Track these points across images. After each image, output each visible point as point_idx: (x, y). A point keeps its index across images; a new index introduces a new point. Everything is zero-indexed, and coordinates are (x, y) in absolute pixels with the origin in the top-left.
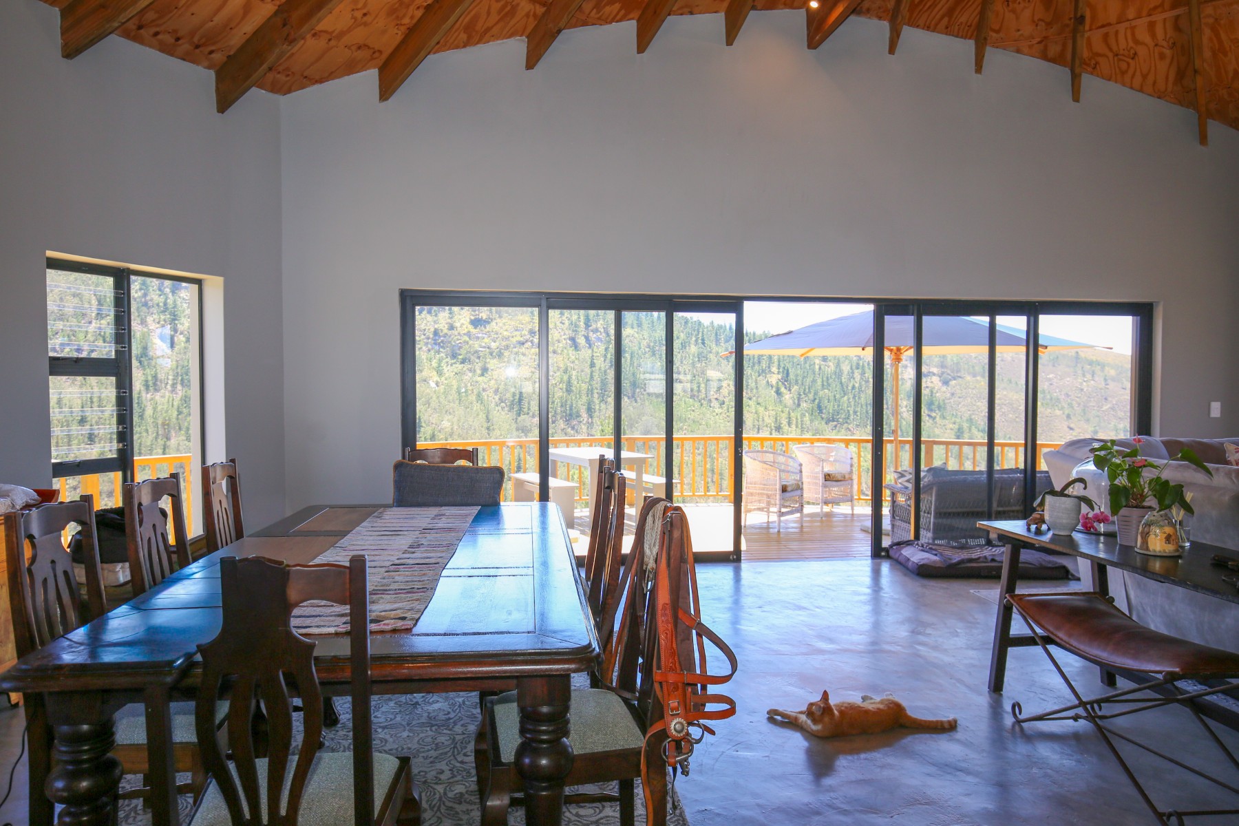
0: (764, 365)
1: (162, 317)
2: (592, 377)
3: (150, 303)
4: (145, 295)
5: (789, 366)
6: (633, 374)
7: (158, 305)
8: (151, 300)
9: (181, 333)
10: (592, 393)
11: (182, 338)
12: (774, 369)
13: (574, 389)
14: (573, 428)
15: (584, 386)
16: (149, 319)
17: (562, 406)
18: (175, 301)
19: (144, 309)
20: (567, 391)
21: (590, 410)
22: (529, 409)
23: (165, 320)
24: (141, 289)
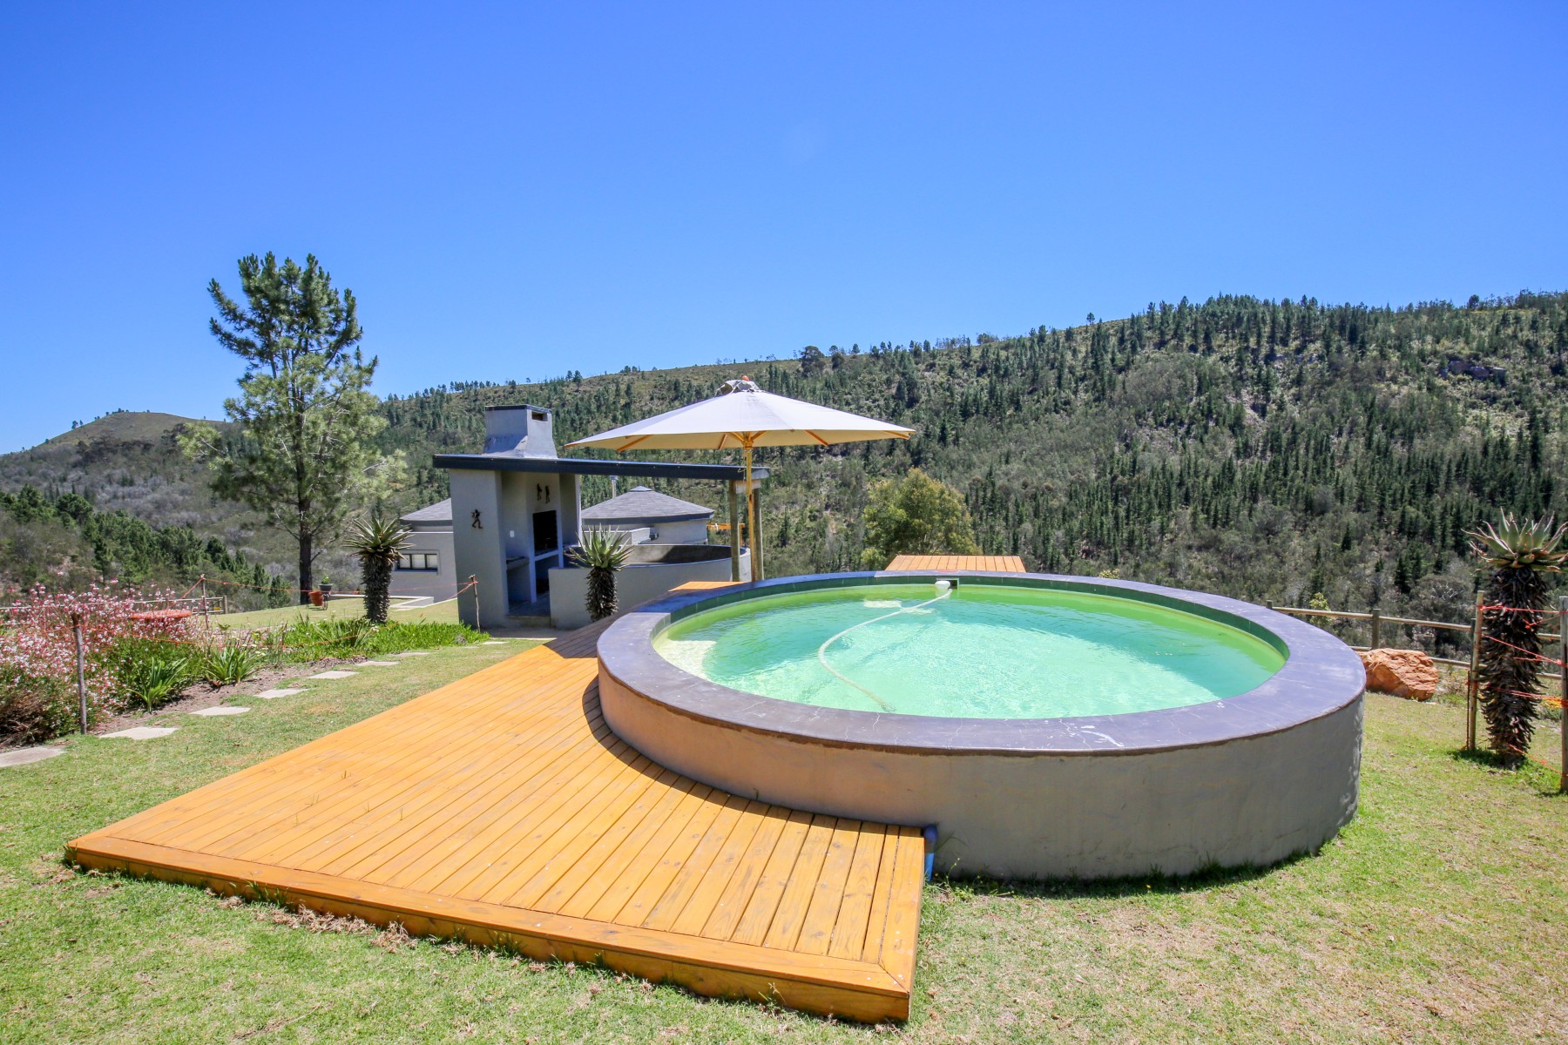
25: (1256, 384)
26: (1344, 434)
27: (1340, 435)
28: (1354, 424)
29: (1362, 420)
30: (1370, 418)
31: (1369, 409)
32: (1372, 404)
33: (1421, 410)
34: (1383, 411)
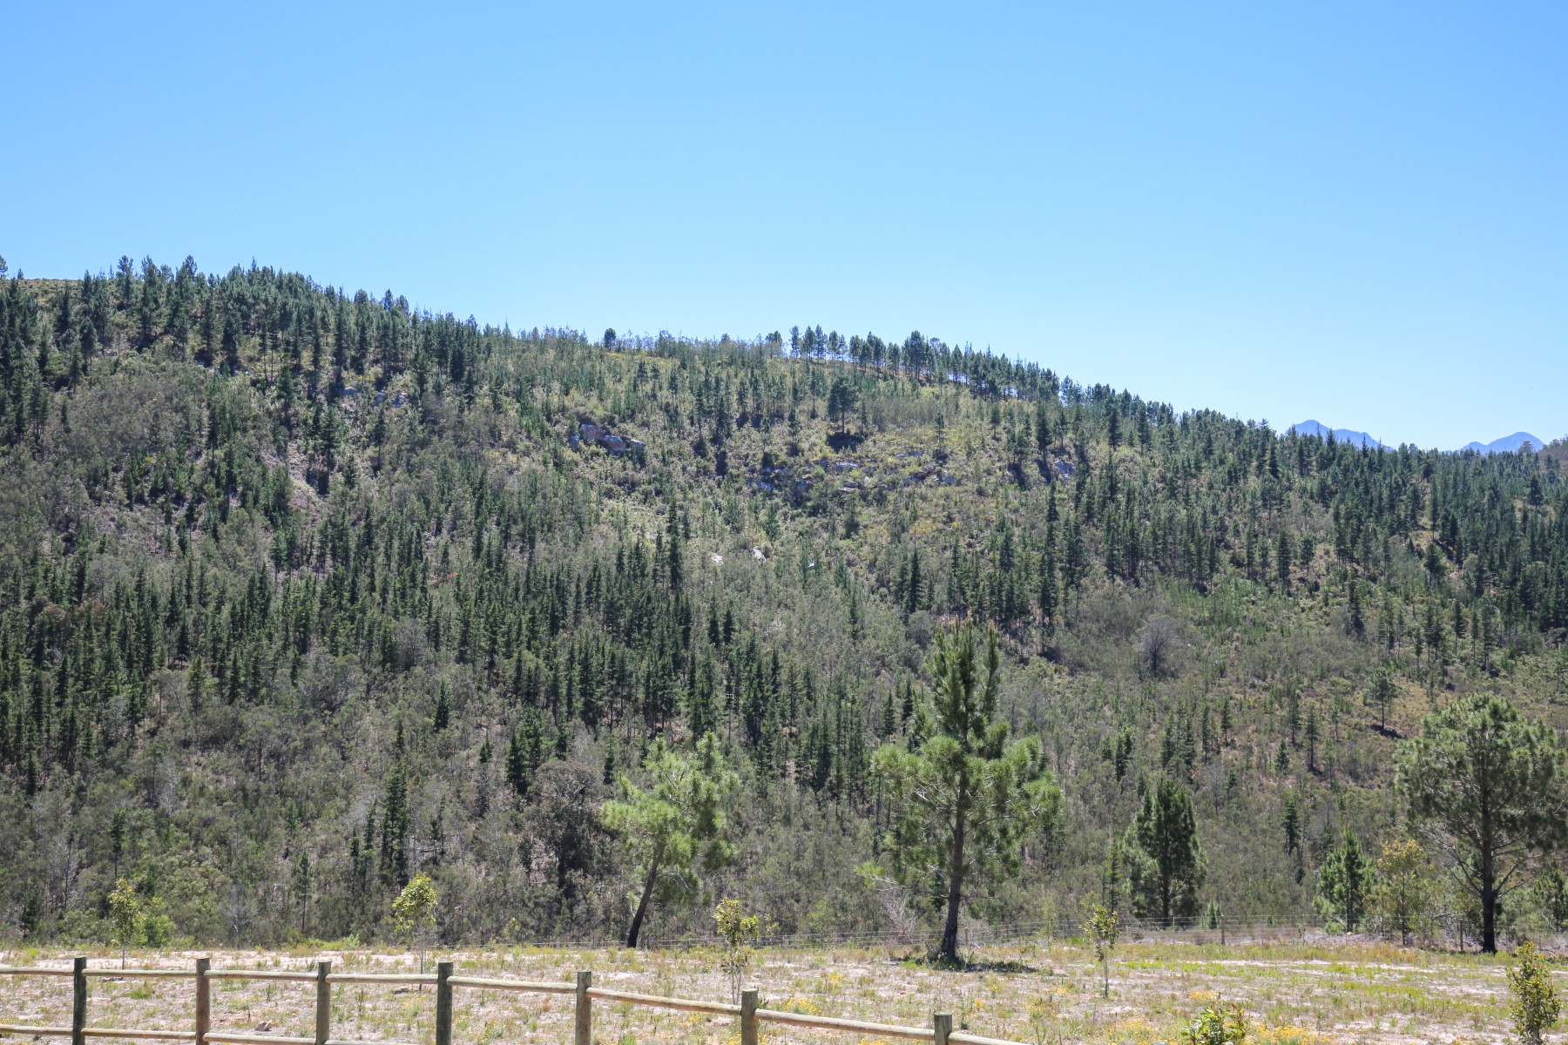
0: (1402, 511)
1: (311, 443)
2: (1051, 539)
3: (293, 420)
4: (286, 406)
5: (1457, 514)
6: (1132, 532)
7: (305, 422)
8: (296, 414)
9: (340, 469)
10: (1051, 569)
11: (340, 477)
12: (1425, 520)
13: (1016, 561)
14: (1014, 635)
15: (1036, 556)
16: (292, 447)
17: (992, 593)
18: (330, 415)
19: (284, 430)
20: (1002, 564)
21: (1047, 602)
22: (931, 599)
23: (314, 448)
24: (279, 397)
25: (312, 435)
26: (444, 531)
27: (439, 531)
28: (458, 515)
29: (468, 508)
30: (479, 505)
31: (479, 489)
32: (481, 483)
33: (544, 496)
34: (496, 496)
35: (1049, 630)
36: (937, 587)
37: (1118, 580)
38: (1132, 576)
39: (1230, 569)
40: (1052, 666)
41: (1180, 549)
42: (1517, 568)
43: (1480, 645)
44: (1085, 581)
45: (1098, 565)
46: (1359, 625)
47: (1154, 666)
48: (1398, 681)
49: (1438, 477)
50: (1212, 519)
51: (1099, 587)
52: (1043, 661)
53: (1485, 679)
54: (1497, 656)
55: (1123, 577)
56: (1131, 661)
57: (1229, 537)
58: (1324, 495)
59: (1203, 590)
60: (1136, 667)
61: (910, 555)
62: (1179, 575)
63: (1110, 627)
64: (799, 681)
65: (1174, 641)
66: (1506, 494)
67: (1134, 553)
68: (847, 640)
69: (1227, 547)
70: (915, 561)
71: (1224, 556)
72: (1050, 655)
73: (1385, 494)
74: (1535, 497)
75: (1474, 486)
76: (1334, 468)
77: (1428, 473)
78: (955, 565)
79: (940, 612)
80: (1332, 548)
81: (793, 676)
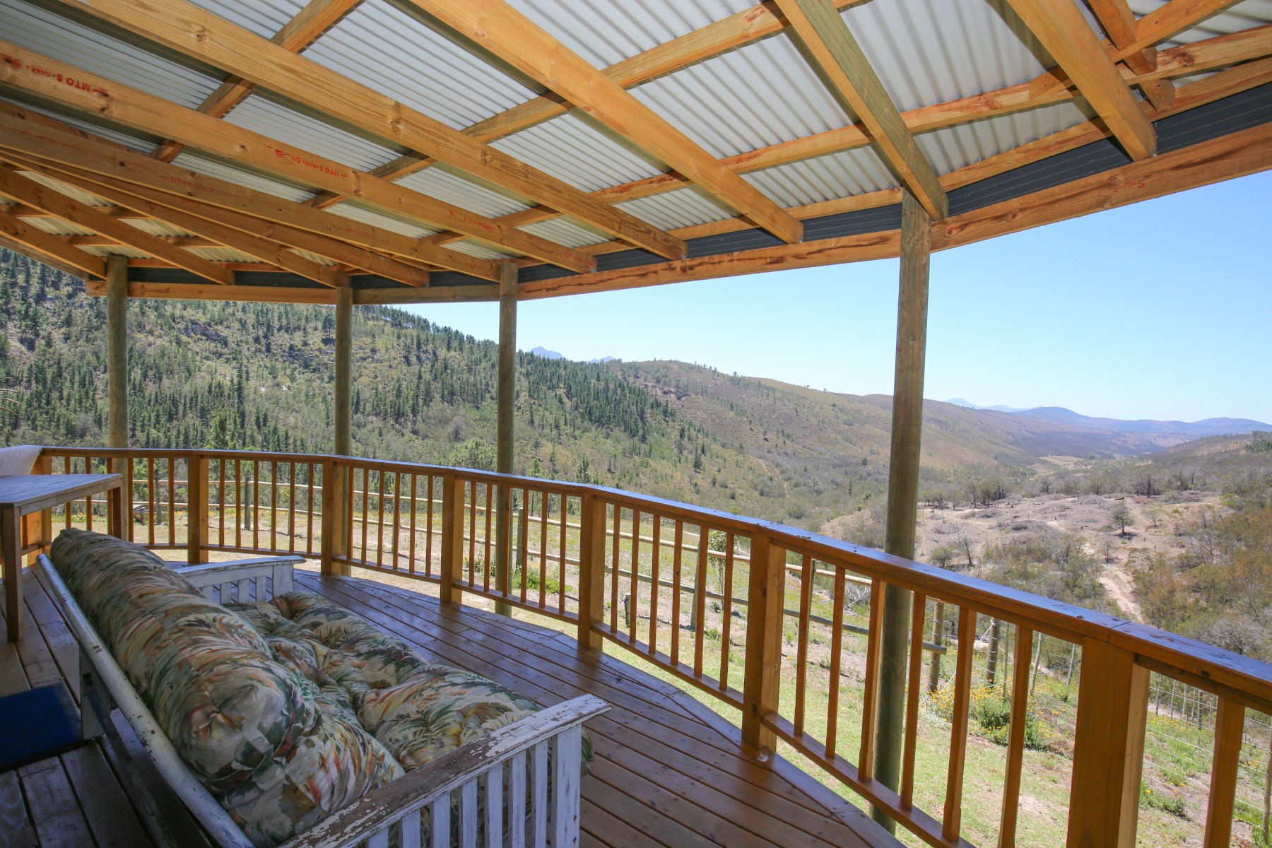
0: (554, 382)
1: (24, 323)
2: (418, 386)
3: (12, 311)
5: (571, 383)
6: (452, 385)
7: (19, 312)
8: (13, 308)
9: (42, 338)
10: (417, 399)
11: (42, 342)
12: (562, 385)
13: (403, 395)
14: (400, 424)
15: (412, 393)
16: (10, 325)
17: (391, 407)
20: (397, 396)
21: (414, 411)
22: (364, 409)
23: (26, 326)
25: (24, 319)
33: (169, 358)
35: (414, 422)
36: (368, 405)
37: (445, 403)
38: (451, 402)
39: (490, 400)
40: (415, 437)
41: (470, 392)
42: (588, 403)
43: (572, 428)
44: (431, 404)
45: (437, 397)
46: (532, 422)
47: (456, 437)
48: (543, 441)
49: (568, 370)
50: (484, 381)
51: (437, 406)
52: (411, 435)
53: (572, 440)
54: (577, 433)
55: (447, 402)
56: (446, 435)
57: (490, 389)
58: (527, 375)
59: (478, 408)
60: (449, 437)
61: (356, 391)
62: (469, 402)
63: (440, 421)
64: (299, 443)
65: (464, 426)
66: (589, 377)
67: (452, 393)
68: (324, 426)
69: (489, 392)
70: (358, 393)
71: (488, 396)
72: (415, 432)
73: (549, 375)
74: (598, 380)
75: (579, 374)
76: (532, 364)
77: (565, 368)
78: (376, 396)
79: (369, 415)
80: (527, 394)
81: (295, 441)
